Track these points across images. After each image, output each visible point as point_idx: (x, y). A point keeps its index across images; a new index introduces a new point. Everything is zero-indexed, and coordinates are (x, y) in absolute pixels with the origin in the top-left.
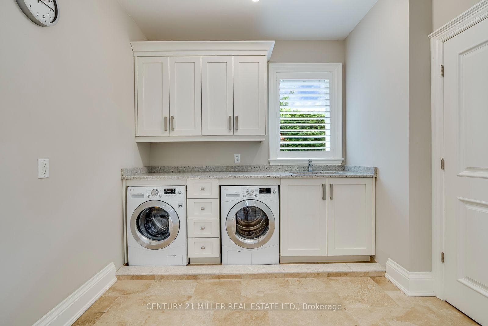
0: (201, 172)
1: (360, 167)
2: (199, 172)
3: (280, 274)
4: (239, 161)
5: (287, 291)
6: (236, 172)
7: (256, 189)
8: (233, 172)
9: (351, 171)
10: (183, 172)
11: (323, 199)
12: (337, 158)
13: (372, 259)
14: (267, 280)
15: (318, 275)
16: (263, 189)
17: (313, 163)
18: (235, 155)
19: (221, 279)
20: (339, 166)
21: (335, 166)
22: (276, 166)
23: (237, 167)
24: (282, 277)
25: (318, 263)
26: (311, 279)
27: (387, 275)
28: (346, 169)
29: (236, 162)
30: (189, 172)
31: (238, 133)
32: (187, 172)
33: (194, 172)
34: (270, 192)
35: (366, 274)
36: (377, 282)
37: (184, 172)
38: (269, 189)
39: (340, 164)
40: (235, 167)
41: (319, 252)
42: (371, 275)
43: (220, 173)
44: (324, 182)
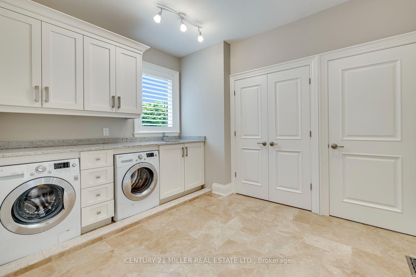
0: (67, 146)
1: (194, 136)
2: (63, 146)
3: (165, 210)
4: (108, 135)
5: (177, 216)
6: (106, 143)
7: (144, 155)
8: (103, 144)
9: (187, 139)
10: (41, 147)
11: (183, 156)
12: (175, 131)
13: (202, 187)
14: (159, 217)
15: (185, 203)
16: (149, 154)
17: (166, 135)
18: (104, 129)
19: (124, 230)
20: (177, 136)
21: (176, 136)
22: (139, 138)
23: (107, 139)
24: (167, 211)
25: (178, 198)
26: (182, 206)
27: (213, 192)
28: (182, 138)
29: (105, 135)
30: (50, 147)
31: (121, 110)
32: (48, 147)
33: (57, 146)
34: (153, 156)
35: (205, 194)
36: (211, 196)
37: (43, 147)
38: (153, 154)
39: (178, 135)
40: (104, 139)
41: (180, 190)
42: (207, 194)
43: (90, 146)
44: (182, 146)
